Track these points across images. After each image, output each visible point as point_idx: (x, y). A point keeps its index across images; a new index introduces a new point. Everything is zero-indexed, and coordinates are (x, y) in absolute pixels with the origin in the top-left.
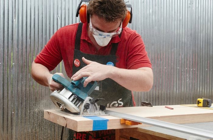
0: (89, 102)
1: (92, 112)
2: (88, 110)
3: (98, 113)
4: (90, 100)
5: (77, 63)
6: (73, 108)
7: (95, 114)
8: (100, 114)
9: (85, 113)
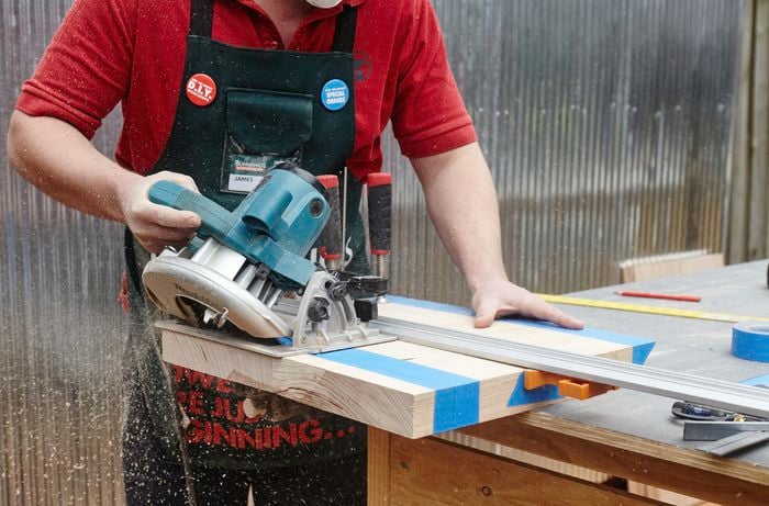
0: (323, 294)
1: (335, 331)
2: (323, 327)
3: (356, 332)
4: (328, 285)
5: (203, 90)
6: (268, 321)
7: (348, 340)
8: (363, 336)
9: (311, 338)
